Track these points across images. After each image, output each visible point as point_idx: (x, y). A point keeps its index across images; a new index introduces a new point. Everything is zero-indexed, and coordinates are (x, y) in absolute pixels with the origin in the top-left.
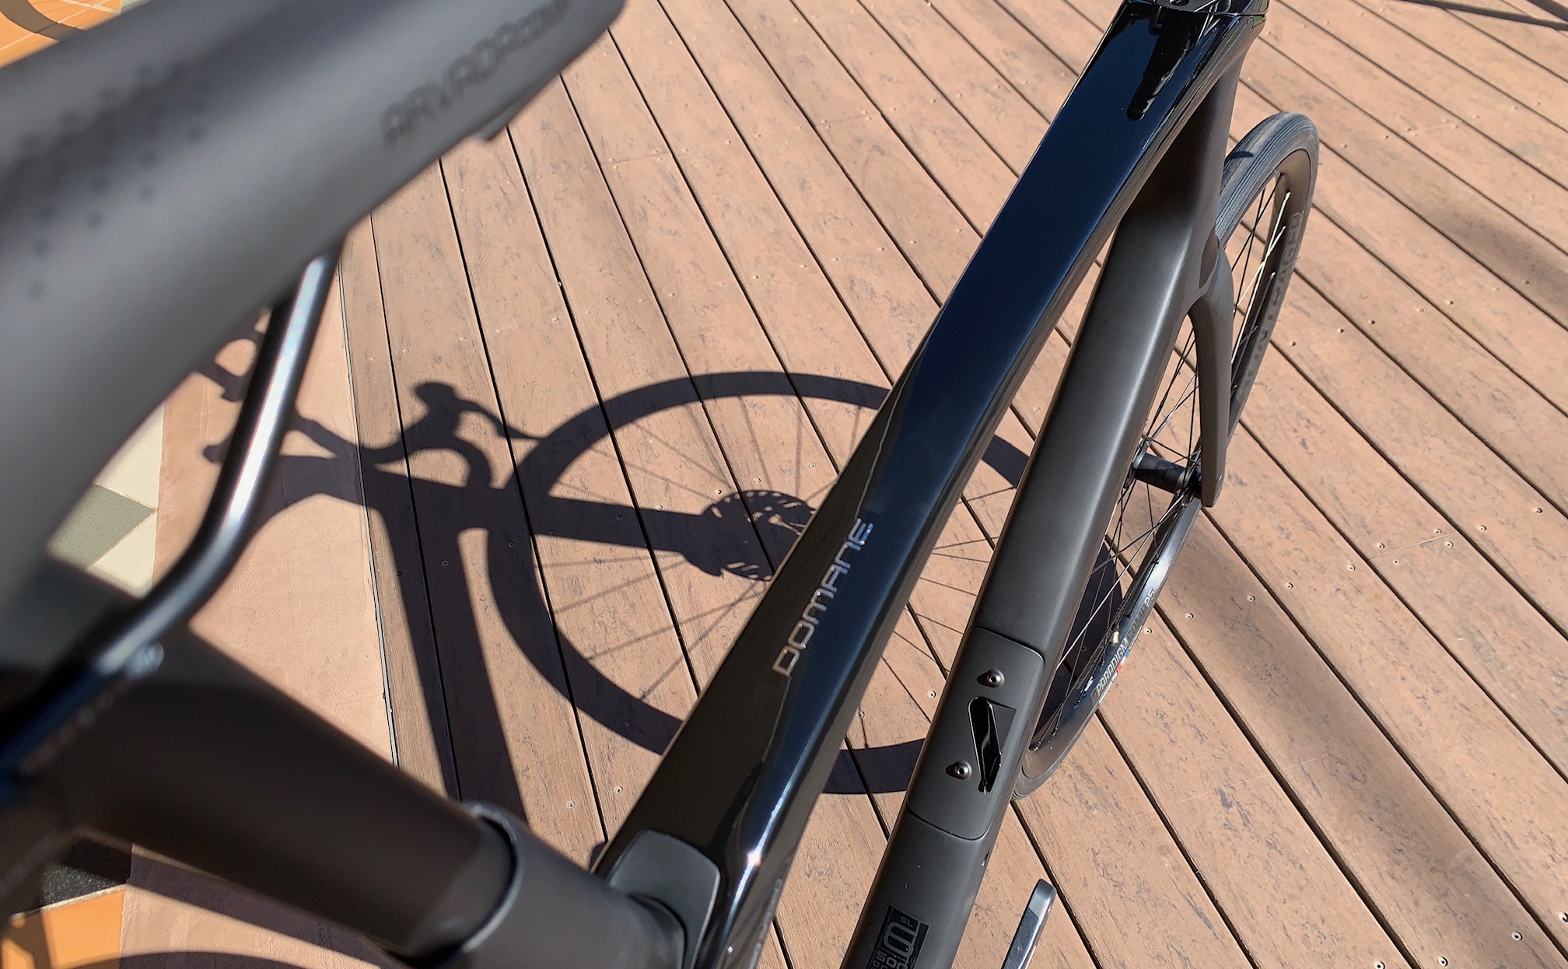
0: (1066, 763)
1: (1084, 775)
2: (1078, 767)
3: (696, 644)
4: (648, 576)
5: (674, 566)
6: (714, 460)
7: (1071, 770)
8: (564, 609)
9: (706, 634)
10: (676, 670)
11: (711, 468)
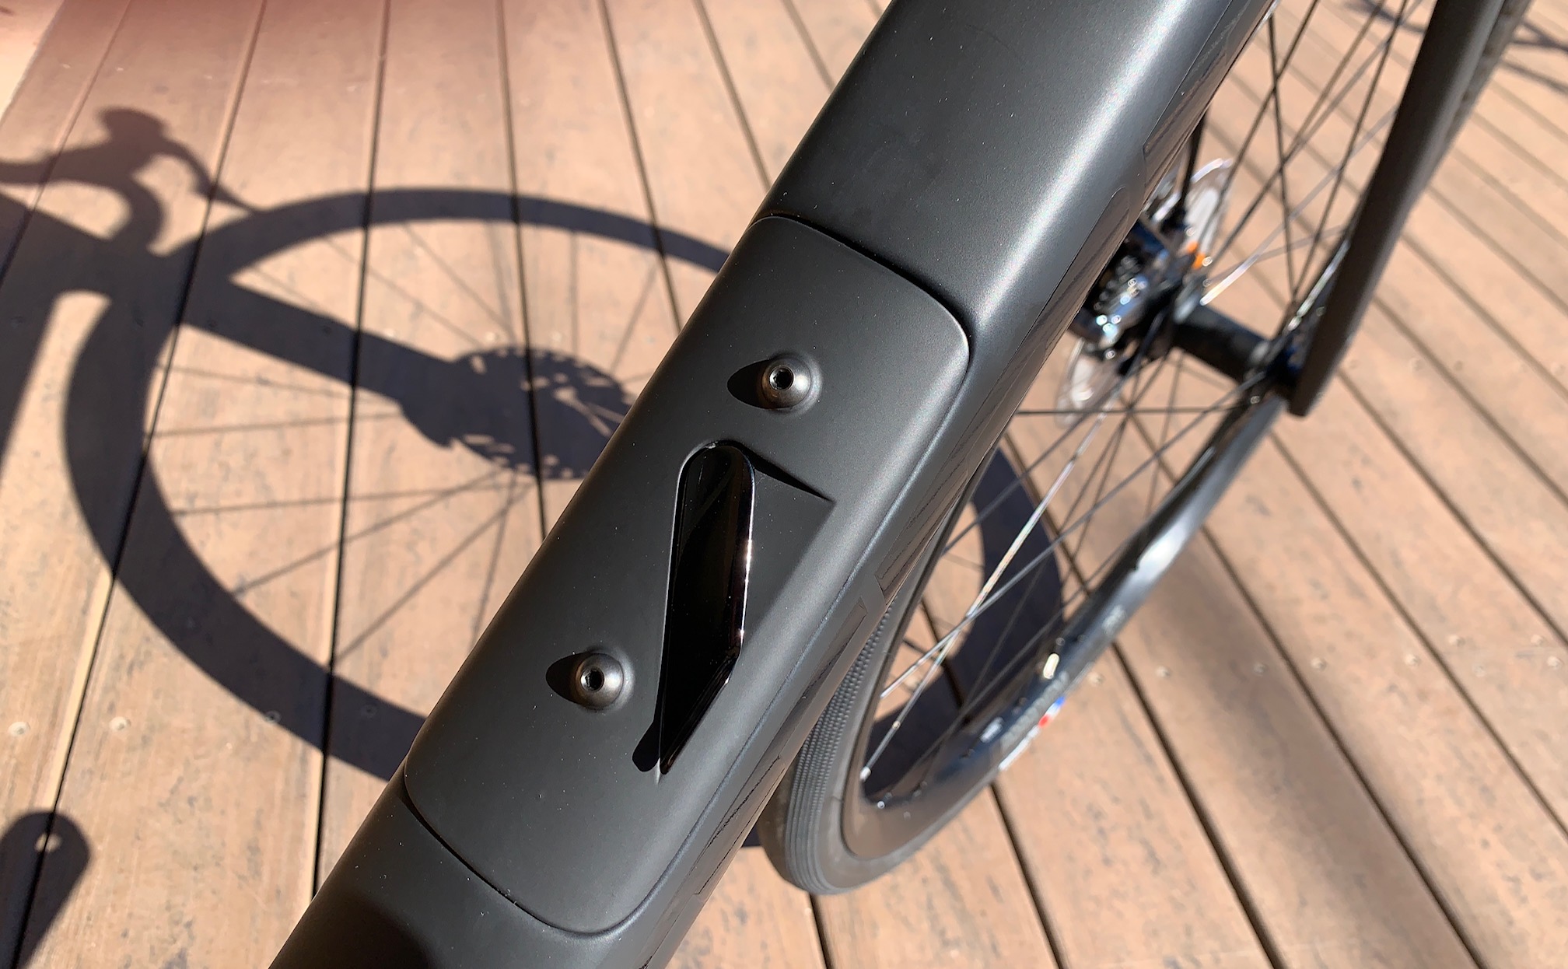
0: (921, 857)
1: (949, 885)
2: (942, 869)
3: (363, 534)
4: (331, 421)
5: (379, 417)
6: (503, 298)
7: (928, 870)
8: (172, 433)
9: (387, 523)
10: (314, 565)
11: (495, 305)
